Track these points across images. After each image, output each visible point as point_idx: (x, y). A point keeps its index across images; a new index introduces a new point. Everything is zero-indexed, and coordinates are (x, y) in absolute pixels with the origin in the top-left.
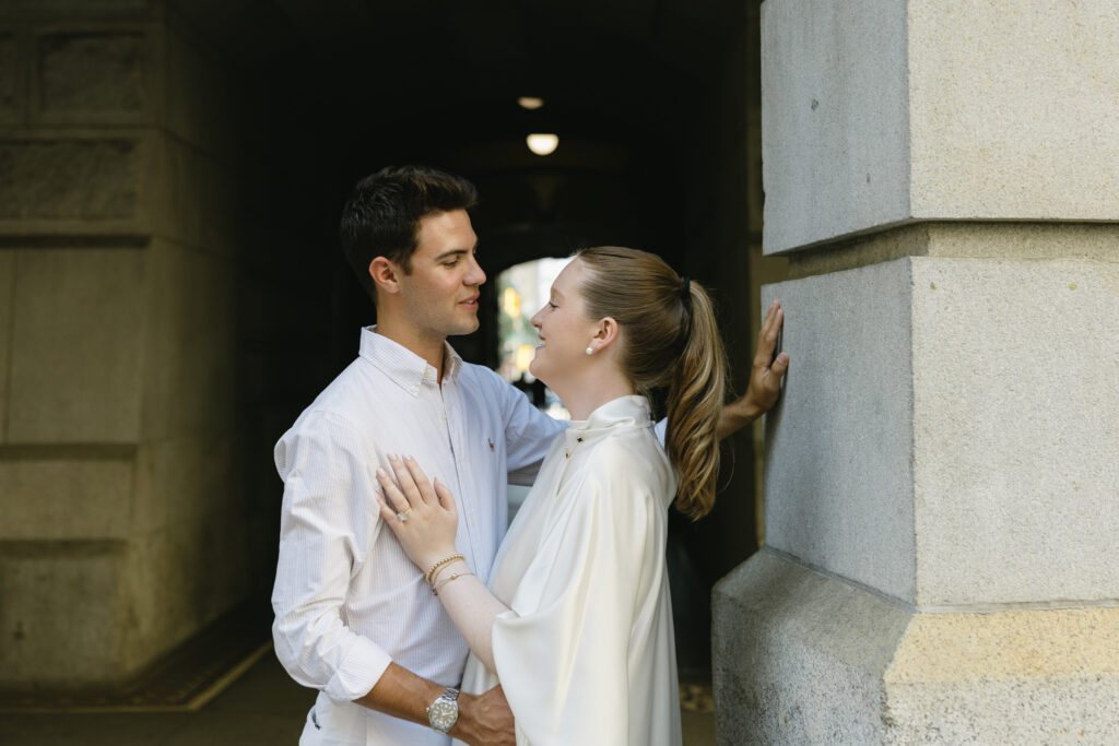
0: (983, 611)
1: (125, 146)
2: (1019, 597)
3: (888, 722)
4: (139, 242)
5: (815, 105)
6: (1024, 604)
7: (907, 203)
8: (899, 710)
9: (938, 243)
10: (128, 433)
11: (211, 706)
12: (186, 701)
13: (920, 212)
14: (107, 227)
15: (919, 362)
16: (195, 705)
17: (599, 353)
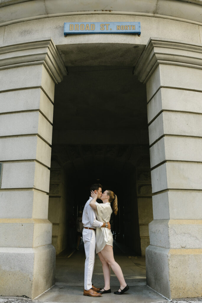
0: (175, 219)
1: (58, 185)
2: (178, 218)
3: (168, 227)
4: (60, 197)
5: (157, 180)
6: (178, 219)
7: (167, 187)
8: (169, 226)
9: (170, 190)
10: (58, 222)
11: (70, 257)
12: (67, 256)
13: (168, 188)
14: (55, 195)
15: (169, 200)
16: (69, 257)
17: (107, 198)
